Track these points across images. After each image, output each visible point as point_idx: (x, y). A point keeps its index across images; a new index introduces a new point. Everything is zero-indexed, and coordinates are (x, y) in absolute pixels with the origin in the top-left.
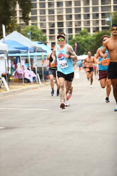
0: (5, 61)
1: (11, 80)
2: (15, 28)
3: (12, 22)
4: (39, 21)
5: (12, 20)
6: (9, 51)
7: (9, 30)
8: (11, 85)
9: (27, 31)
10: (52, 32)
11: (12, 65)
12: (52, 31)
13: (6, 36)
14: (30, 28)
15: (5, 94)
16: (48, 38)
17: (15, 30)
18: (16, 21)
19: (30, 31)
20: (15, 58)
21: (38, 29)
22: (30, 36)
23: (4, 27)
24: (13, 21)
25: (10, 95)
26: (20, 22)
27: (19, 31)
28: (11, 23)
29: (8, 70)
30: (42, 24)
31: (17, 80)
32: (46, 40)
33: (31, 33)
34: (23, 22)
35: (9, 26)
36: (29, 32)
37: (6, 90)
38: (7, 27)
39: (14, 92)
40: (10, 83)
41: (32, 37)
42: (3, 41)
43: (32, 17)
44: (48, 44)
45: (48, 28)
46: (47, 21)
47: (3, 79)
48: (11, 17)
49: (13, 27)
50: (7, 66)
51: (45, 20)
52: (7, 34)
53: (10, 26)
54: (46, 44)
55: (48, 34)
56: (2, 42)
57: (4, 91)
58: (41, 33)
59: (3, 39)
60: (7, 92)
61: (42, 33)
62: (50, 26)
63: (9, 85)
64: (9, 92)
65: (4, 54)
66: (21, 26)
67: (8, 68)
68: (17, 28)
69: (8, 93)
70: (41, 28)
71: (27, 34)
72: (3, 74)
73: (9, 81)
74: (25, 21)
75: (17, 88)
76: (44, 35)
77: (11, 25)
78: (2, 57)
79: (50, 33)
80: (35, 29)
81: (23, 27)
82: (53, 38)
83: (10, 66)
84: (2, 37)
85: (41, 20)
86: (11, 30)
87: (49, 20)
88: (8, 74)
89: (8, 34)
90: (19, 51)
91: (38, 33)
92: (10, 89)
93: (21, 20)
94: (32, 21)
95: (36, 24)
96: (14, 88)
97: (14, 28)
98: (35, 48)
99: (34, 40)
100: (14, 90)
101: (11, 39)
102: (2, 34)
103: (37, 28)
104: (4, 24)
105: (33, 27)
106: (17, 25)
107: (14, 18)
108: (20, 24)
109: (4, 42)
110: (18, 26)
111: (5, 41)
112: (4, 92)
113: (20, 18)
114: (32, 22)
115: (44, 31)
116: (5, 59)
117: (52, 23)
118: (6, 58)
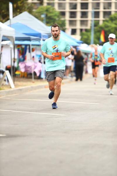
0: (11, 50)
1: (17, 75)
2: (25, 8)
3: (22, 0)
6: (16, 37)
7: (18, 11)
8: (17, 81)
9: (41, 13)
10: (73, 15)
11: (19, 56)
12: (73, 14)
13: (13, 17)
14: (45, 9)
15: (8, 93)
16: (67, 23)
17: (25, 11)
19: (45, 13)
20: (23, 47)
21: (55, 11)
22: (44, 19)
23: (11, 5)
25: (15, 93)
27: (30, 12)
29: (14, 62)
30: (60, 5)
31: (26, 76)
33: (46, 15)
35: (17, 5)
36: (42, 14)
37: (11, 87)
38: (15, 6)
39: (20, 90)
40: (16, 79)
41: (48, 20)
42: (9, 24)
44: (67, 31)
45: (68, 9)
46: (68, 0)
47: (7, 72)
49: (23, 6)
50: (13, 57)
52: (14, 15)
53: (19, 5)
54: (64, 31)
55: (67, 17)
56: (8, 26)
57: (7, 88)
58: (58, 17)
59: (9, 21)
60: (11, 90)
61: (61, 16)
62: (71, 8)
63: (14, 81)
64: (14, 90)
65: (9, 40)
66: (33, 5)
67: (14, 59)
68: (28, 8)
70: (59, 9)
71: (40, 16)
72: (8, 67)
73: (14, 76)
75: (24, 86)
76: (63, 19)
77: (21, 3)
78: (7, 45)
79: (71, 17)
80: (51, 11)
81: (36, 7)
82: (74, 23)
83: (16, 57)
84: (8, 19)
86: (20, 10)
88: (13, 67)
89: (16, 15)
90: (29, 38)
91: (55, 15)
92: (15, 86)
95: (53, 5)
96: (20, 86)
97: (23, 8)
98: (49, 35)
99: (49, 25)
100: (20, 88)
101: (20, 22)
102: (9, 15)
103: (54, 9)
104: (11, 2)
105: (49, 8)
106: (28, 4)
108: (33, 3)
109: (10, 26)
110: (30, 5)
111: (12, 23)
112: (7, 90)
114: (48, 2)
115: (63, 14)
116: (11, 48)
117: (74, 4)
118: (12, 46)
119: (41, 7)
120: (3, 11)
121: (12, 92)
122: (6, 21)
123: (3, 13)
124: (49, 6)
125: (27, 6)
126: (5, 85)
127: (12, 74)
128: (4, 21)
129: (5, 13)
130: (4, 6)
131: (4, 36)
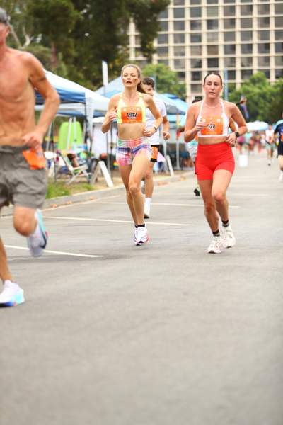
1: (116, 166)
3: (121, 57)
4: (171, 56)
5: (120, 52)
7: (115, 72)
8: (116, 176)
10: (196, 77)
12: (196, 75)
13: (109, 82)
14: (155, 69)
15: (104, 194)
16: (188, 88)
18: (128, 56)
19: (155, 74)
21: (170, 72)
23: (105, 66)
24: (122, 54)
25: (115, 195)
26: (136, 56)
28: (118, 58)
29: (112, 148)
30: (177, 62)
32: (185, 92)
33: (157, 78)
34: (141, 58)
35: (114, 64)
37: (107, 186)
38: (111, 65)
40: (115, 173)
41: (159, 85)
42: (103, 92)
43: (158, 48)
44: (188, 100)
45: (188, 69)
46: (188, 55)
47: (102, 164)
48: (120, 47)
50: (109, 141)
51: (183, 54)
52: (110, 79)
53: (117, 64)
54: (184, 99)
55: (188, 80)
56: (101, 95)
57: (102, 187)
58: (175, 79)
59: (102, 89)
60: (109, 189)
61: (178, 79)
62: (193, 66)
63: (112, 176)
64: (113, 190)
67: (112, 143)
69: (109, 192)
70: (176, 68)
72: (103, 155)
73: (112, 169)
74: (145, 56)
76: (181, 83)
77: (119, 62)
79: (193, 79)
80: (164, 71)
82: (199, 87)
84: (101, 86)
85: (176, 54)
87: (192, 53)
88: (111, 156)
89: (113, 79)
91: (171, 77)
92: (114, 183)
93: (138, 53)
94: (159, 55)
95: (166, 62)
99: (161, 92)
102: (102, 80)
103: (168, 68)
104: (105, 60)
105: (161, 68)
107: (125, 48)
108: (136, 61)
109: (104, 95)
111: (106, 92)
112: (102, 189)
113: (137, 49)
114: (159, 58)
115: (182, 75)
117: (198, 61)
119: (148, 66)
120: (94, 74)
121: (110, 193)
122: (98, 89)
123: (94, 77)
124: (161, 65)
127: (109, 166)
128: (95, 88)
129: (97, 77)
130: (95, 67)
131: (96, 111)
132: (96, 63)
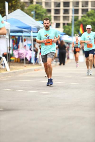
0: (7, 40)
1: (12, 60)
2: (18, 6)
6: (11, 30)
7: (12, 8)
9: (31, 10)
10: (57, 12)
11: (13, 45)
13: (9, 13)
14: (35, 7)
15: (5, 75)
17: (18, 8)
20: (17, 37)
21: (43, 9)
22: (34, 15)
23: (7, 4)
25: (11, 75)
27: (23, 9)
29: (9, 50)
31: (19, 61)
33: (36, 12)
35: (12, 3)
36: (33, 11)
37: (7, 71)
38: (10, 4)
39: (15, 72)
40: (11, 64)
41: (37, 16)
42: (5, 19)
44: (52, 25)
45: (53, 7)
47: (4, 58)
50: (8, 46)
53: (14, 3)
55: (53, 14)
57: (4, 71)
58: (45, 13)
59: (5, 17)
61: (47, 13)
62: (55, 6)
64: (9, 73)
66: (25, 4)
67: (10, 47)
70: (46, 7)
71: (31, 13)
72: (5, 54)
73: (10, 61)
75: (18, 69)
76: (49, 15)
77: (15, 2)
79: (55, 13)
80: (39, 8)
81: (27, 5)
82: (58, 18)
84: (5, 15)
86: (14, 8)
88: (9, 54)
89: (11, 12)
90: (22, 30)
91: (43, 12)
92: (10, 69)
95: (41, 3)
96: (14, 69)
97: (17, 6)
99: (38, 20)
101: (14, 18)
102: (5, 12)
103: (41, 7)
104: (7, 1)
106: (20, 3)
108: (24, 2)
110: (22, 4)
111: (7, 19)
114: (37, 1)
115: (49, 11)
116: (7, 38)
117: (58, 3)
119: (31, 5)
121: (8, 74)
124: (38, 5)
125: (19, 5)
126: (2, 69)
127: (8, 60)
129: (2, 11)
130: (2, 4)
132: (2, 2)
